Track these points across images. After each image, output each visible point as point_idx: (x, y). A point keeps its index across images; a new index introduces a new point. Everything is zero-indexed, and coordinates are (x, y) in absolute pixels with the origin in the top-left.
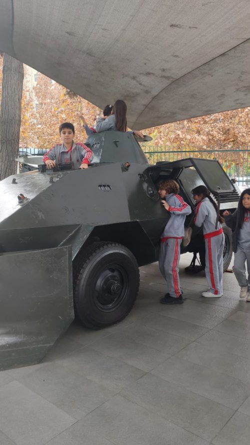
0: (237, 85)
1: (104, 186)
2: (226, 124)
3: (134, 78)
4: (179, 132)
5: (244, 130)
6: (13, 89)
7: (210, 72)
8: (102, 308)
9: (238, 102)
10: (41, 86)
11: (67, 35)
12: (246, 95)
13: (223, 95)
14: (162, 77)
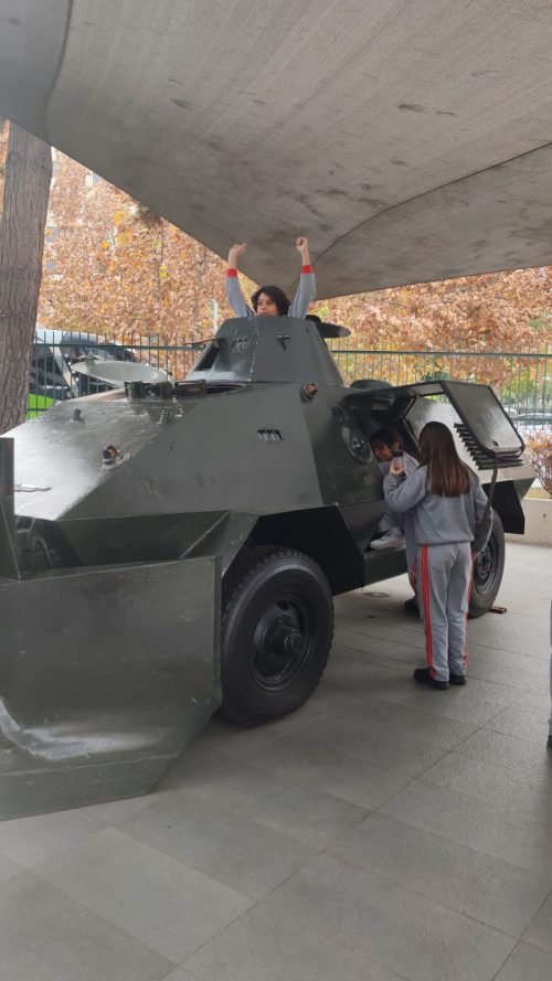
0: (515, 224)
1: (269, 432)
2: (475, 297)
3: (302, 199)
4: (376, 310)
5: (513, 311)
6: (28, 204)
7: (464, 196)
8: (263, 683)
9: (511, 257)
10: (65, 189)
11: (173, 104)
12: (529, 244)
13: (483, 242)
14: (360, 200)
